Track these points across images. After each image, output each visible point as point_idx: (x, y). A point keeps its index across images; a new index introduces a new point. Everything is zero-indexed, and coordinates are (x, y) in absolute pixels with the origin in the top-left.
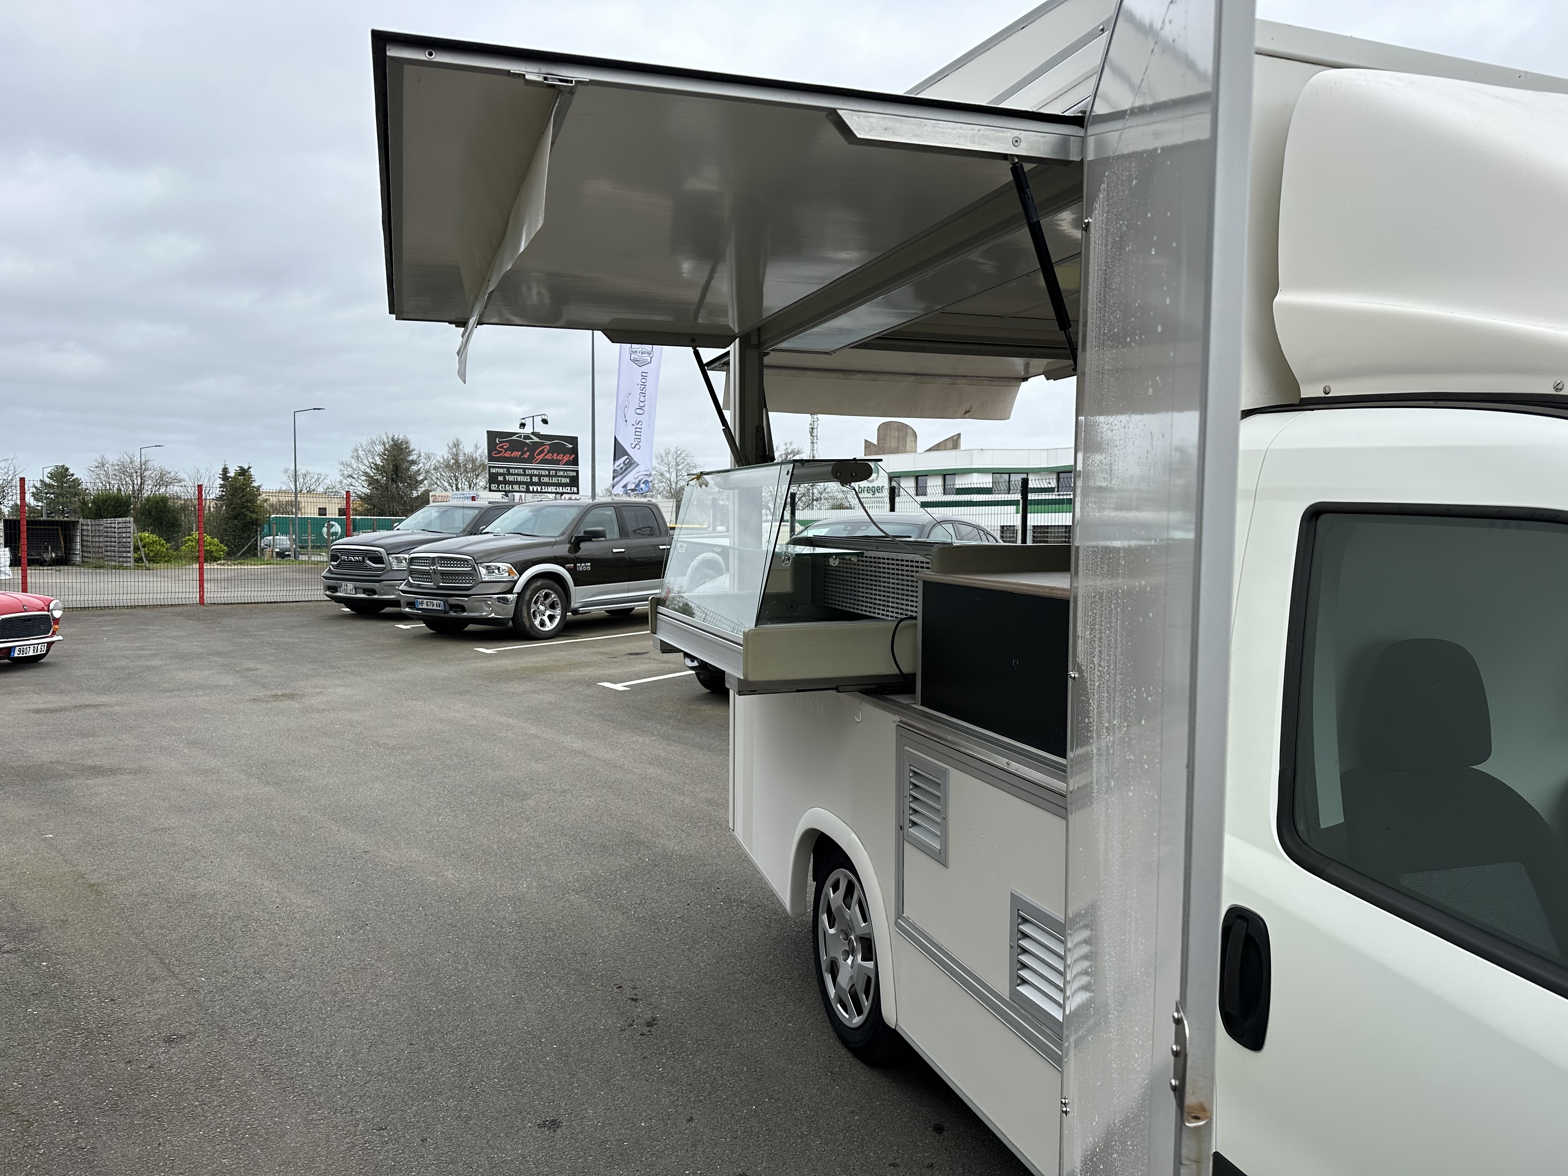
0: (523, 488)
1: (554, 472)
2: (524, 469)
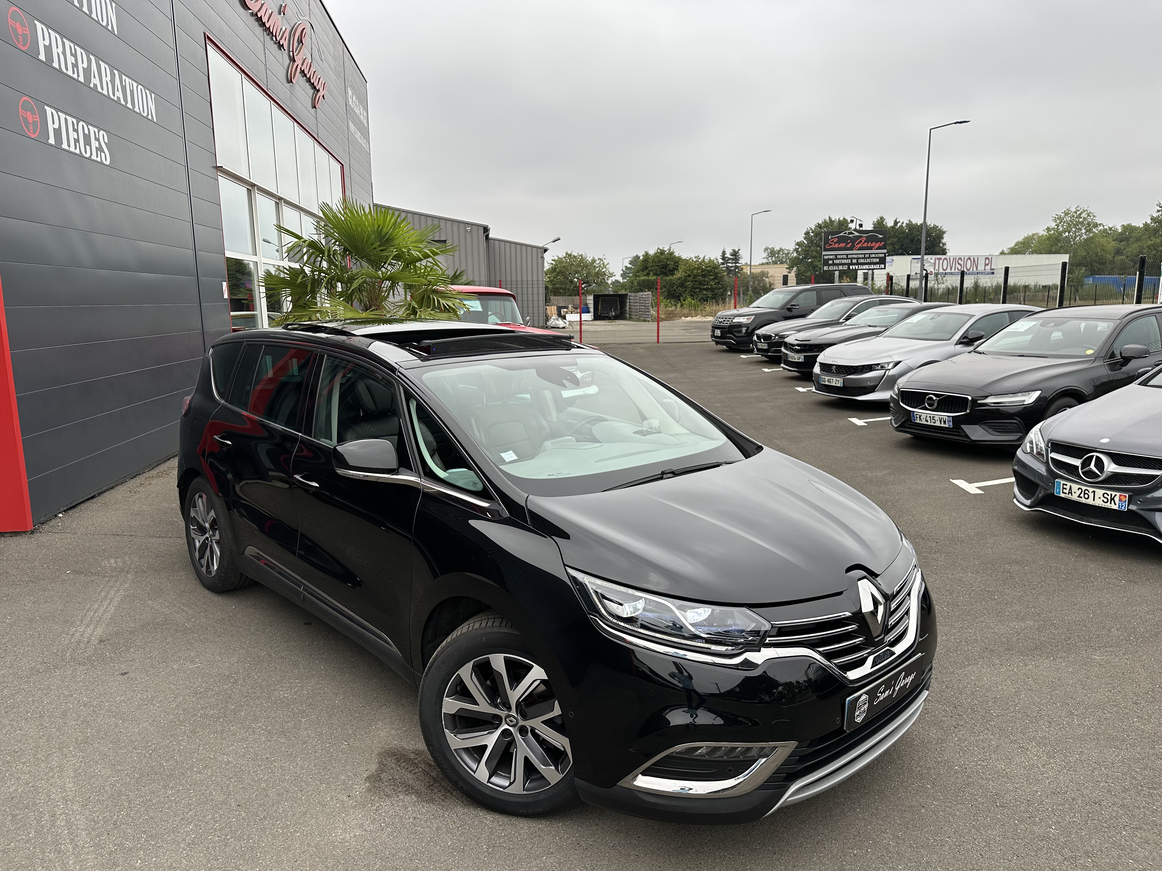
0: (845, 267)
1: (868, 255)
2: (847, 255)
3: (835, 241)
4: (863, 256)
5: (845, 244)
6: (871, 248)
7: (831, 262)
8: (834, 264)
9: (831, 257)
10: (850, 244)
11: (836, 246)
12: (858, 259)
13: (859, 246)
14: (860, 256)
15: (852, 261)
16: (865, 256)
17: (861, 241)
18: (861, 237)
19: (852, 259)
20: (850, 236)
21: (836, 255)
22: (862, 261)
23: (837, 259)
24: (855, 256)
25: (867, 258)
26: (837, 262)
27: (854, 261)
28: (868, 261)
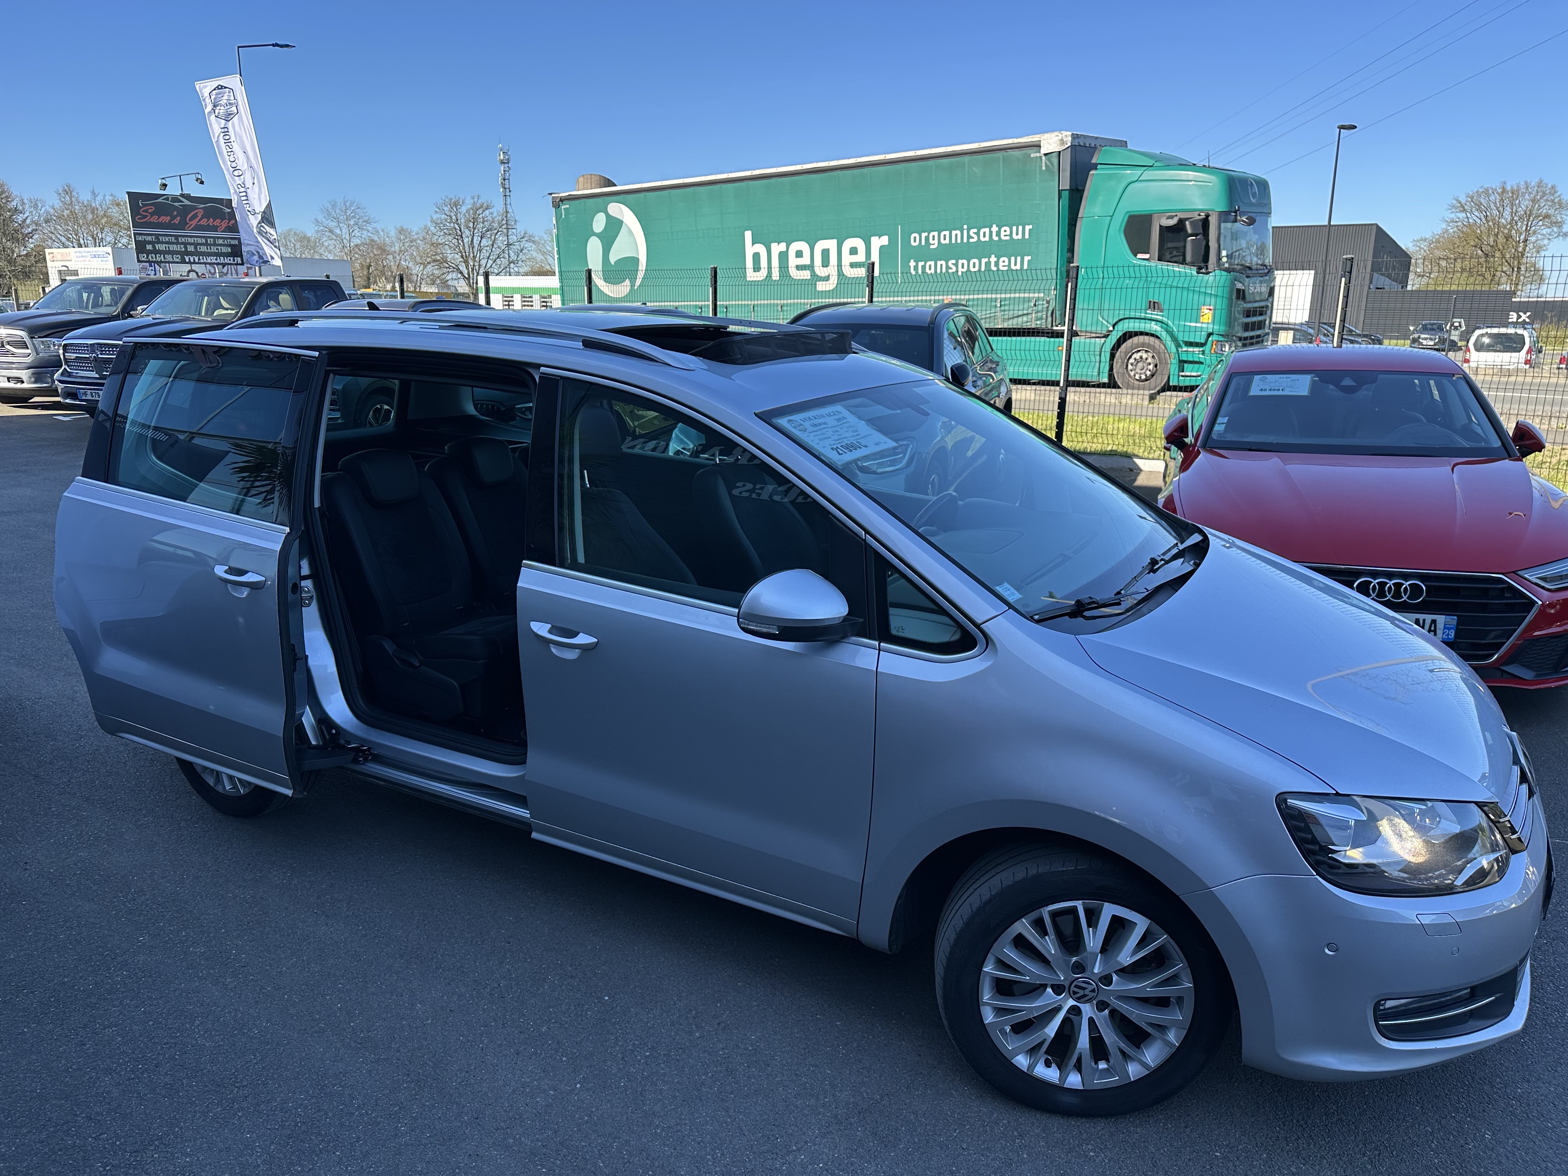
0: (176, 258)
1: (212, 240)
2: (177, 237)
3: (150, 211)
4: (204, 241)
5: (169, 218)
6: (215, 229)
7: (149, 247)
8: (156, 252)
9: (149, 238)
10: (179, 218)
11: (154, 219)
12: (196, 245)
13: (194, 223)
14: (199, 240)
15: (186, 248)
16: (206, 241)
17: (195, 216)
18: (195, 208)
19: (185, 244)
20: (176, 204)
21: (157, 236)
22: (203, 249)
23: (159, 242)
24: (191, 240)
25: (210, 245)
26: (161, 247)
27: (191, 248)
28: (214, 249)
